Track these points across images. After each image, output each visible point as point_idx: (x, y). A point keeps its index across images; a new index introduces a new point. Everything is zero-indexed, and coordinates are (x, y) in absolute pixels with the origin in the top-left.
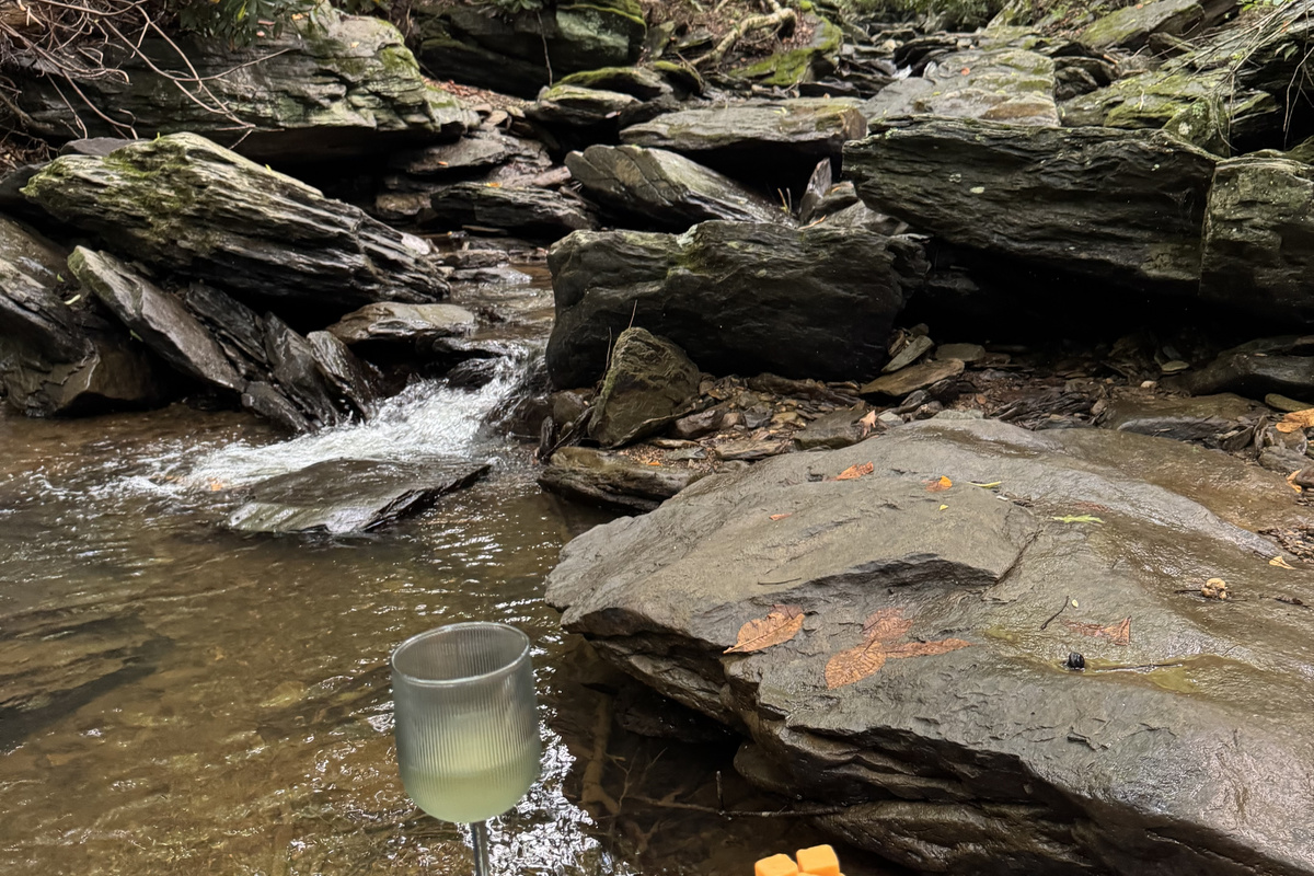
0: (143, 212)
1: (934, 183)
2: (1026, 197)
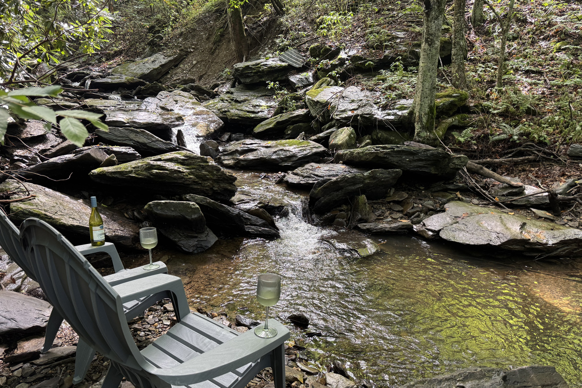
0: (197, 180)
1: (400, 159)
2: (415, 161)
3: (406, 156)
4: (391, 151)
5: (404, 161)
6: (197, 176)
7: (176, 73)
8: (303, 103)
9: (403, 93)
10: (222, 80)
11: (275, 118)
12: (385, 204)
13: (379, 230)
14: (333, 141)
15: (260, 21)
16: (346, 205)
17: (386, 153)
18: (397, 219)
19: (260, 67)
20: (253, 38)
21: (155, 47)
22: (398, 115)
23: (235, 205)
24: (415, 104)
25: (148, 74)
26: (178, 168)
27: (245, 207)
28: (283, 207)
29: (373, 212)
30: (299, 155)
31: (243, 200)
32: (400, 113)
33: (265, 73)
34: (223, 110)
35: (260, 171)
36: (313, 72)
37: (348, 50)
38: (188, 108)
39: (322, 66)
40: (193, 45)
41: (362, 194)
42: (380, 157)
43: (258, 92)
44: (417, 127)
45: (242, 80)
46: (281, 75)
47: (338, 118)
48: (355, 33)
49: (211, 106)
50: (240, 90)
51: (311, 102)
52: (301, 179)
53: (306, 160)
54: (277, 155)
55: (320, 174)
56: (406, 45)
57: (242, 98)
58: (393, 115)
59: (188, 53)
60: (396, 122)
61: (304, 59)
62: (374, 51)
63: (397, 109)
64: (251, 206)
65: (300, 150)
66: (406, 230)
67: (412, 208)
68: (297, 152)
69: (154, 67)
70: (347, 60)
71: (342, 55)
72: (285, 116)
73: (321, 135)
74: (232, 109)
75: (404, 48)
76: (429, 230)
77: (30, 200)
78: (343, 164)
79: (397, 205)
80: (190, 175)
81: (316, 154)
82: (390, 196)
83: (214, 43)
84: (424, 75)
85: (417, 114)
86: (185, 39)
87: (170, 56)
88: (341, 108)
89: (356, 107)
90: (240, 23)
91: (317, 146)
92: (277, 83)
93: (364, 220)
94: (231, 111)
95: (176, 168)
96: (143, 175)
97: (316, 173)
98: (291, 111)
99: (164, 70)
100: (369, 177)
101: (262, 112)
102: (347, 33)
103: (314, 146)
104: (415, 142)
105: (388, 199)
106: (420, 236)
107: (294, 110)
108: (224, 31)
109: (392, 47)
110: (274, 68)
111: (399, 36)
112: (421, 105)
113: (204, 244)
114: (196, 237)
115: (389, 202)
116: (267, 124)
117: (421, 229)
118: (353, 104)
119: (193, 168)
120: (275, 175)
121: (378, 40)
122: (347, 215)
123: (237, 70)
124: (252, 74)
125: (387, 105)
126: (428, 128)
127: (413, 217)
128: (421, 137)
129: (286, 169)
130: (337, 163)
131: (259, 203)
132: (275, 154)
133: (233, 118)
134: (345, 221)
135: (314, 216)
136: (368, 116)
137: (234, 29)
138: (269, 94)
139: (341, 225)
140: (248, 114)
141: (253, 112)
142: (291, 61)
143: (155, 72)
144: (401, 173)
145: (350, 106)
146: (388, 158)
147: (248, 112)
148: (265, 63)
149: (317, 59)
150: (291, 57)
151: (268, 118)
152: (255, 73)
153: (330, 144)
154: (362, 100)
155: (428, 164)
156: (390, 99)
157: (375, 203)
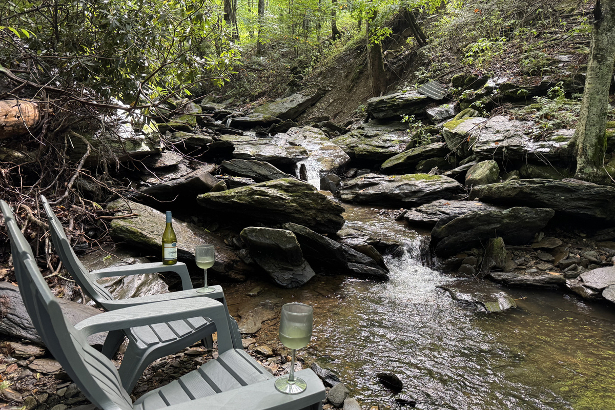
1: (552, 196)
2: (574, 200)
3: (561, 194)
4: (541, 186)
5: (558, 200)
6: (300, 205)
7: (312, 112)
8: (441, 137)
9: (563, 122)
10: (356, 117)
11: (406, 153)
12: (530, 251)
13: (518, 283)
14: (469, 176)
15: (401, 55)
16: (477, 248)
17: (533, 189)
18: (545, 270)
19: (395, 101)
20: (393, 73)
21: (295, 87)
22: (555, 147)
23: (342, 239)
24: (578, 133)
25: (285, 113)
26: (280, 195)
27: (352, 242)
28: (398, 246)
29: (513, 259)
30: (426, 191)
31: (351, 235)
32: (557, 145)
33: (401, 106)
34: (352, 145)
35: (380, 207)
36: (455, 104)
37: (497, 78)
38: (316, 143)
39: (465, 97)
40: (331, 83)
41: (498, 236)
42: (526, 193)
43: (392, 127)
44: (580, 161)
45: (375, 115)
46: (419, 108)
47: (478, 150)
48: (507, 59)
49: (340, 141)
50: (372, 125)
51: (449, 134)
52: (424, 216)
53: (435, 196)
54: (401, 190)
55: (447, 211)
56: (570, 69)
57: (373, 133)
58: (548, 147)
59: (325, 92)
60: (552, 155)
61: (445, 91)
62: (528, 78)
63: (554, 140)
64: (359, 242)
65: (428, 185)
66: (555, 286)
67: (567, 259)
68: (424, 186)
69: (292, 106)
70: (495, 88)
71: (490, 83)
72: (418, 150)
73: (457, 169)
74: (361, 144)
75: (568, 73)
76: (588, 287)
77: (132, 218)
78: (479, 201)
79: (546, 254)
80: (292, 202)
81: (447, 189)
82: (538, 242)
83: (353, 81)
84: (591, 98)
85: (580, 146)
86: (324, 78)
87: (308, 95)
88: (483, 139)
89: (501, 138)
90: (380, 59)
91: (449, 181)
92: (413, 116)
93: (498, 268)
94: (360, 146)
95: (278, 195)
96: (244, 200)
97: (443, 210)
98: (425, 145)
99: (301, 109)
100: (509, 216)
101: (393, 146)
102: (497, 61)
103: (446, 181)
104: (577, 179)
105: (535, 246)
106: (576, 294)
107: (429, 144)
108: (364, 68)
109: (553, 72)
110: (411, 101)
111: (563, 60)
112: (586, 134)
113: (299, 278)
114: (292, 270)
115: (536, 250)
116: (396, 159)
117: (577, 286)
118: (497, 135)
119: (296, 196)
120: (396, 212)
121: (535, 65)
122: (478, 261)
123: (370, 104)
124: (386, 108)
125: (541, 135)
126: (595, 162)
127: (567, 269)
128: (585, 174)
129: (409, 206)
130: (472, 200)
131: (368, 239)
132: (398, 189)
133: (360, 153)
134: (475, 268)
135: (435, 259)
136: (516, 148)
137: (373, 65)
138: (403, 128)
139: (469, 272)
140: (377, 148)
141: (383, 147)
142: (431, 93)
143: (292, 112)
144: (553, 214)
145: (494, 137)
146: (536, 194)
147: (378, 147)
148: (402, 96)
149: (460, 89)
150: (431, 89)
151: (398, 153)
152: (389, 107)
153: (467, 179)
154: (509, 130)
155: (592, 205)
156: (545, 129)
157: (517, 250)
